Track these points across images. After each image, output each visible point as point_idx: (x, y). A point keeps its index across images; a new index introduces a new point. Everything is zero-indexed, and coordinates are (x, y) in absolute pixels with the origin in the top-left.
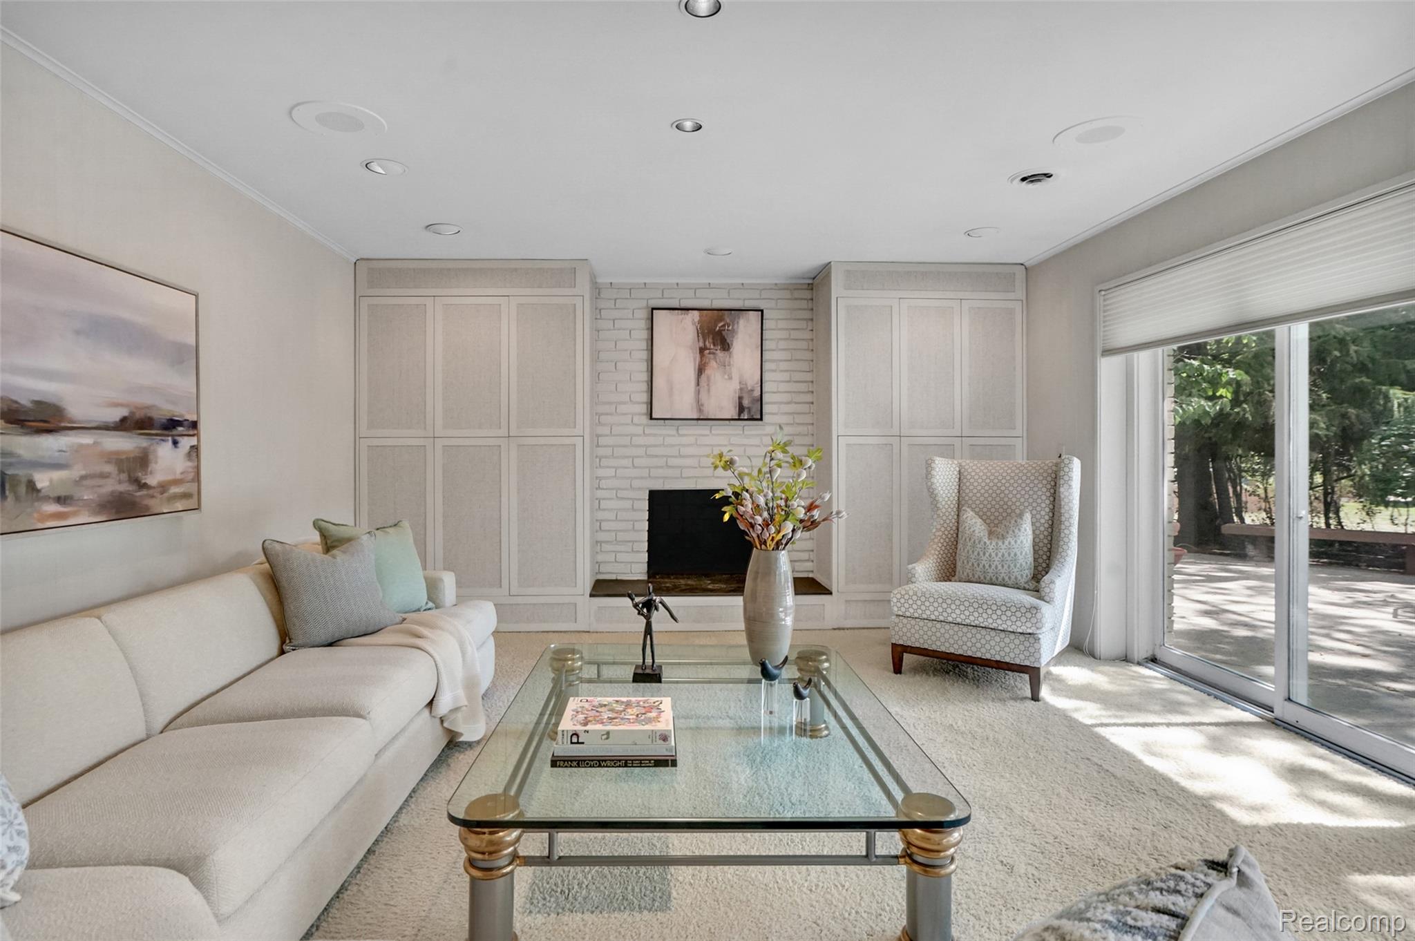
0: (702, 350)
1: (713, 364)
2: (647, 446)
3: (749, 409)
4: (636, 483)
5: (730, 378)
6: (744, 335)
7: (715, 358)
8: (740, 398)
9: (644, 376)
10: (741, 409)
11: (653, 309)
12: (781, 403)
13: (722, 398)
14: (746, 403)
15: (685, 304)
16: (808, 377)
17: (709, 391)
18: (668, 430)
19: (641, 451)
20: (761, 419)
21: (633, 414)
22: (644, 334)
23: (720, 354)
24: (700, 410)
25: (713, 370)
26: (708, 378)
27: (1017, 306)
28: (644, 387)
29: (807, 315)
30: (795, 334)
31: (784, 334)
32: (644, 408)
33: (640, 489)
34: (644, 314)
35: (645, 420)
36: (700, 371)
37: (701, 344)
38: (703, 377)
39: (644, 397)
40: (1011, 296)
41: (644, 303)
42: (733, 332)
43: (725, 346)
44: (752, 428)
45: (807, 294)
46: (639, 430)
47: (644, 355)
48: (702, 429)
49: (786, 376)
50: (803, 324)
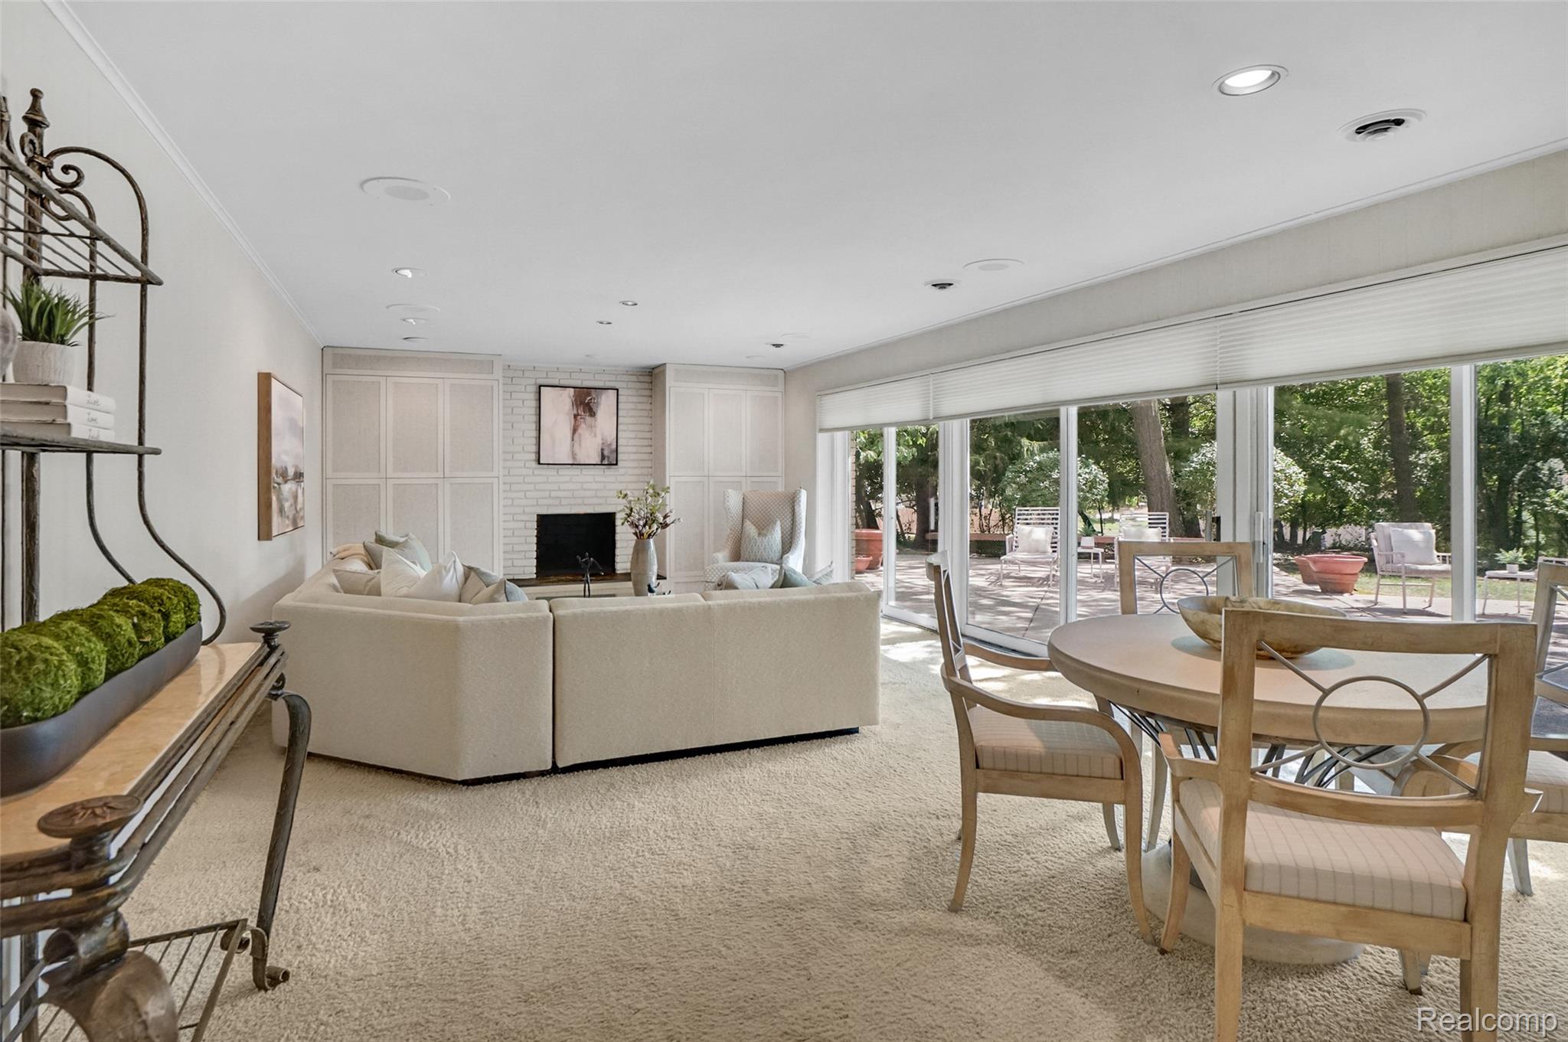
0: (575, 416)
1: (583, 425)
2: (535, 483)
3: (608, 457)
4: (527, 510)
5: (595, 436)
6: (605, 404)
7: (585, 422)
8: (602, 450)
9: (534, 434)
10: (603, 457)
11: (540, 386)
12: (629, 453)
13: (590, 450)
14: (606, 453)
15: (563, 382)
16: (648, 435)
17: (580, 445)
18: (551, 471)
19: (531, 487)
20: (616, 464)
21: (526, 461)
22: (534, 404)
23: (588, 419)
24: (574, 458)
25: (583, 430)
26: (580, 435)
27: (780, 395)
28: (534, 441)
29: (647, 393)
30: (640, 406)
31: (631, 406)
32: (533, 456)
33: (530, 514)
34: (534, 389)
35: (534, 464)
36: (575, 431)
37: (575, 412)
38: (577, 435)
39: (534, 449)
40: (776, 389)
41: (533, 381)
42: (598, 404)
43: (592, 414)
44: (611, 472)
45: (647, 379)
46: (530, 472)
47: (534, 418)
48: (576, 471)
49: (632, 435)
50: (645, 399)
